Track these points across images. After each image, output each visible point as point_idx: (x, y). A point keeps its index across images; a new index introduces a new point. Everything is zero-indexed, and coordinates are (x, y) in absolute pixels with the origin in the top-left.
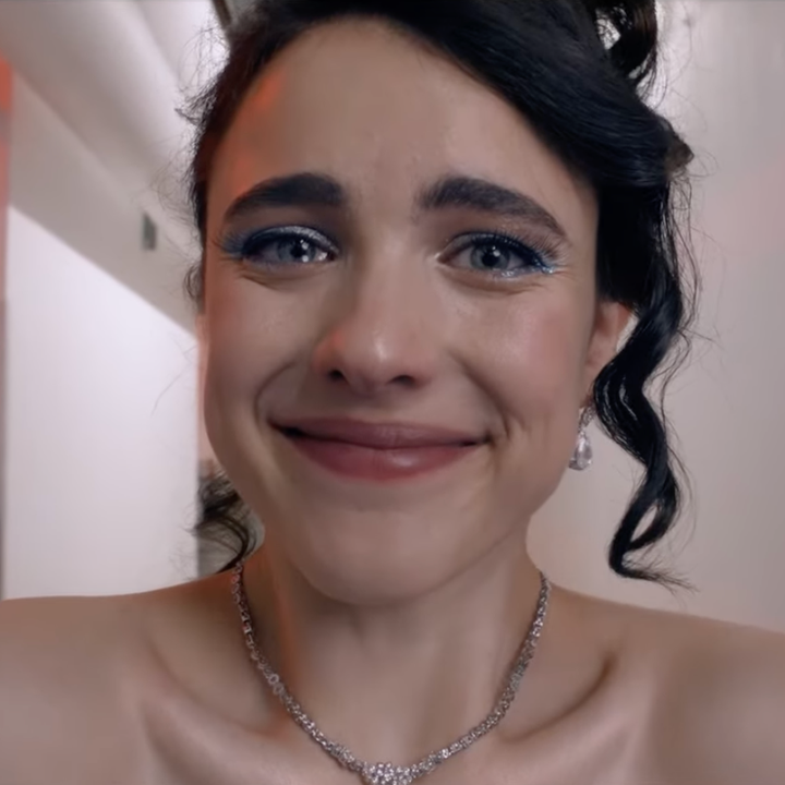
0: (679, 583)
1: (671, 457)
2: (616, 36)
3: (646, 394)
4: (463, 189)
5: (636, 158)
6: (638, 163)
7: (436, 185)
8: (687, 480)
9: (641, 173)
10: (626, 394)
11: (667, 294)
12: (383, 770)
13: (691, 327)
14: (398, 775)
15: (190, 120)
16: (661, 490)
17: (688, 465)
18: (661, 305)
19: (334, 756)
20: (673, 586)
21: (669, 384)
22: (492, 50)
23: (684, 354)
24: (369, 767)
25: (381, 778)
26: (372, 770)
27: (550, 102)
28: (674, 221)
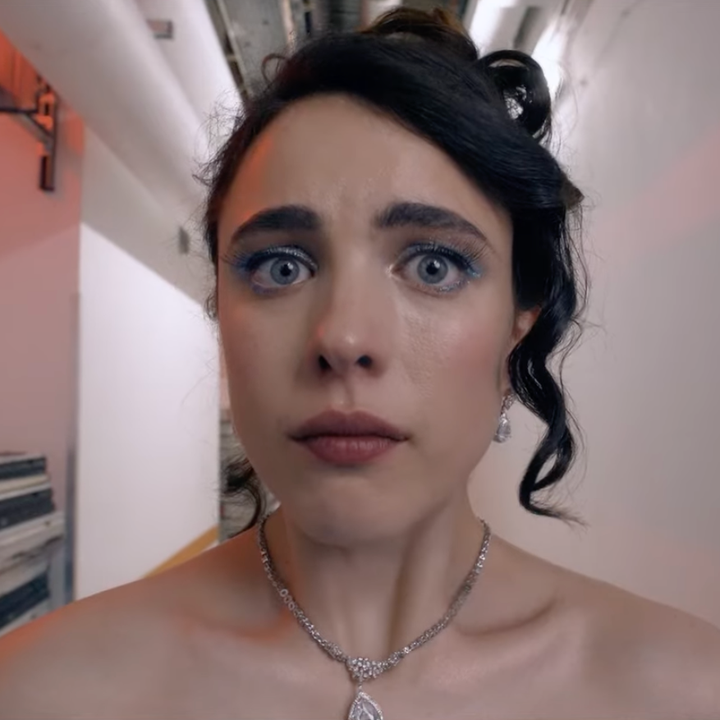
0: (576, 520)
1: (568, 416)
2: (520, 110)
3: (547, 366)
4: (406, 212)
5: (539, 187)
6: (540, 190)
7: (387, 210)
8: (581, 436)
9: (543, 198)
10: (533, 367)
11: (563, 288)
12: (362, 662)
13: (583, 316)
14: (373, 666)
15: (203, 181)
16: (560, 442)
17: (581, 423)
18: (558, 296)
19: (326, 651)
20: (572, 522)
21: (566, 359)
22: (426, 110)
23: (577, 336)
24: (352, 659)
25: (360, 668)
26: (354, 662)
27: (471, 146)
28: (570, 238)
